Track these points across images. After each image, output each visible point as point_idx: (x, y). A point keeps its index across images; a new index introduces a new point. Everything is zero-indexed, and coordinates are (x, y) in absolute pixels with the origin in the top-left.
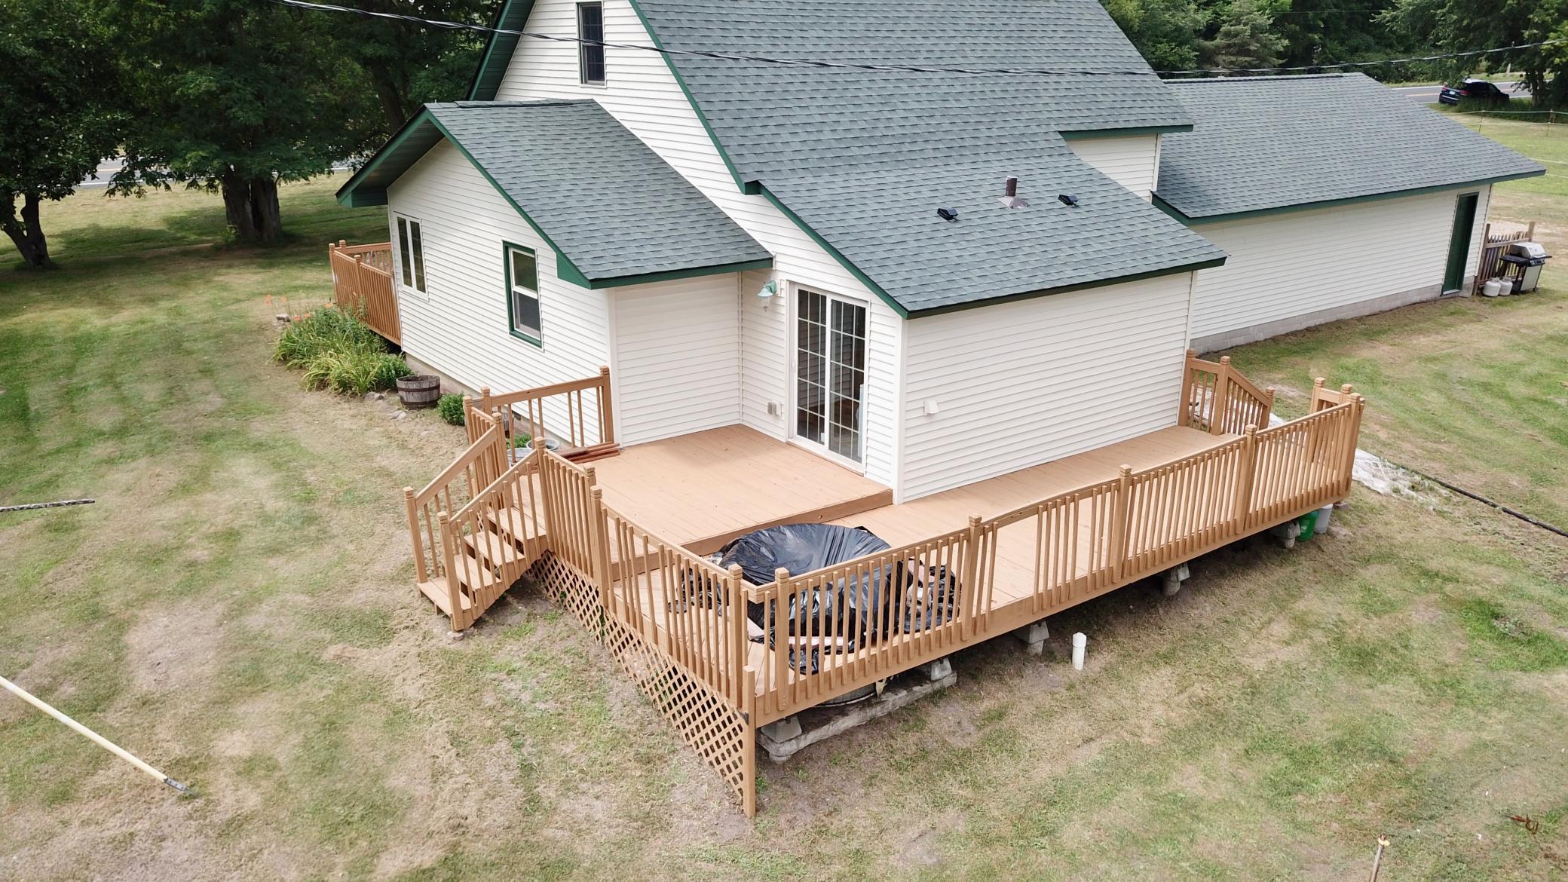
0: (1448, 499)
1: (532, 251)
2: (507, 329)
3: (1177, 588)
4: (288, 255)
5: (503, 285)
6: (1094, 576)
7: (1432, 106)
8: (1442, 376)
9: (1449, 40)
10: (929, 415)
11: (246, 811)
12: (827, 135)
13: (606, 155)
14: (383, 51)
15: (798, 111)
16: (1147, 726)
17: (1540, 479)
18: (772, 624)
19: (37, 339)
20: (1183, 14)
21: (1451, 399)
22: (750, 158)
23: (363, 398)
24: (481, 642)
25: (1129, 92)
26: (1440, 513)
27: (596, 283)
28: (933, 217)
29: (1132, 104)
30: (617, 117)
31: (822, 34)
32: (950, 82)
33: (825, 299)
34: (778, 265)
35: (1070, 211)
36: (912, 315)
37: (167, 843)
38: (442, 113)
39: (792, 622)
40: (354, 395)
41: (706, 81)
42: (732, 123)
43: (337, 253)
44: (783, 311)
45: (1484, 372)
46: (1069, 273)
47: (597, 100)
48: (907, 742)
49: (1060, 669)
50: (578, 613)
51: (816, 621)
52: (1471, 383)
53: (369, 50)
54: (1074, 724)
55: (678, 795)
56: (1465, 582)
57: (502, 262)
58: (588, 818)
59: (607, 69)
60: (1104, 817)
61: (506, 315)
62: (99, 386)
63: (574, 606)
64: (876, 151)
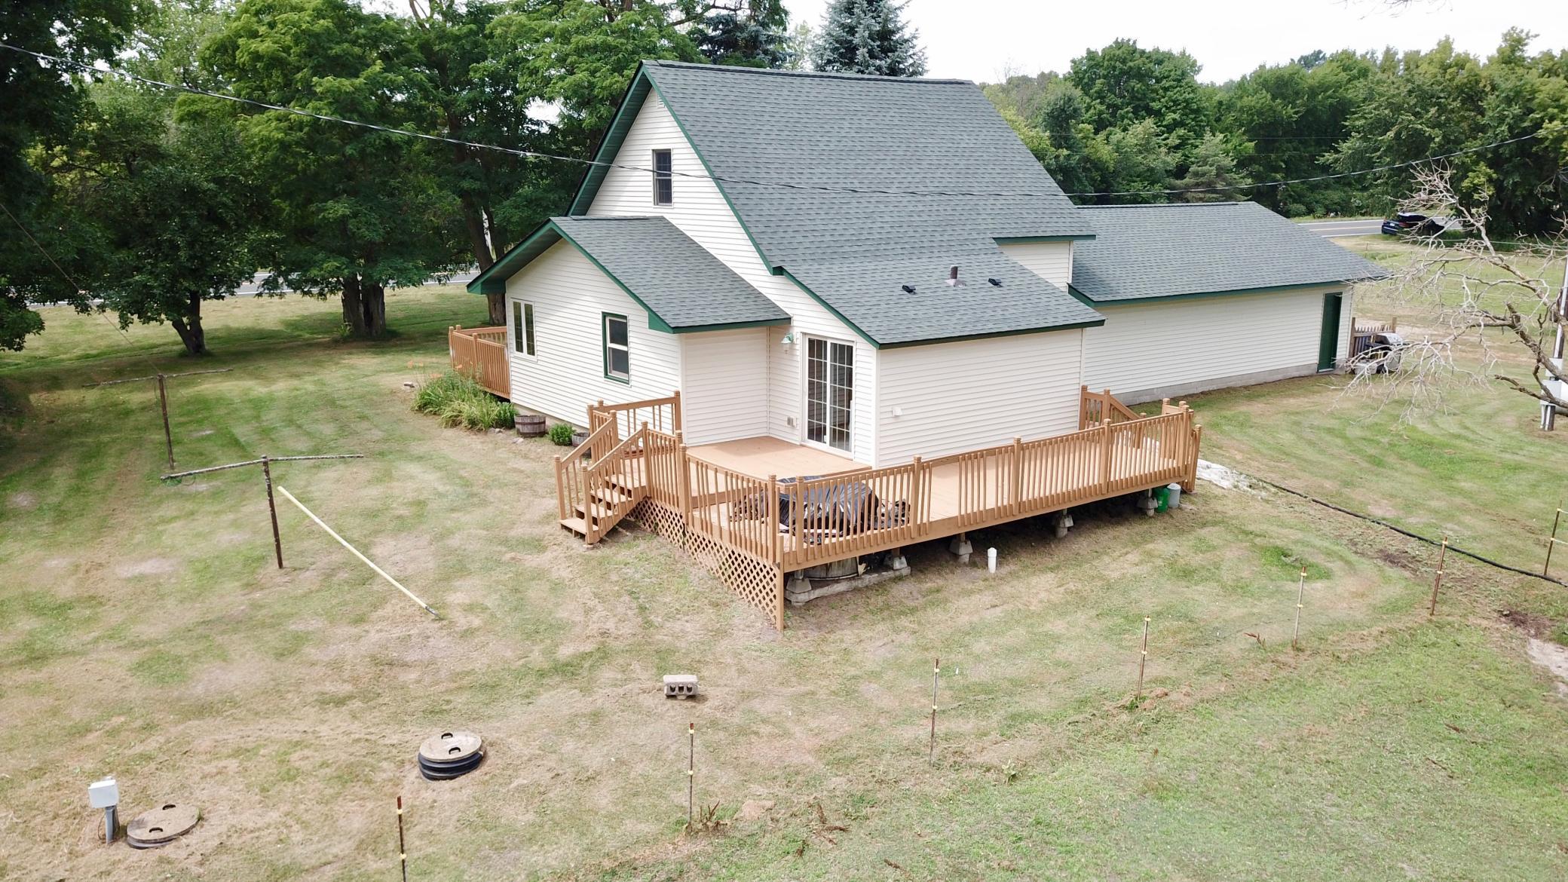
0: (1275, 494)
1: (625, 317)
2: (603, 375)
3: (1065, 532)
4: (393, 346)
5: (601, 343)
6: (999, 508)
7: (1374, 237)
8: (1297, 423)
9: (1385, 180)
10: (896, 417)
11: (474, 626)
12: (828, 238)
13: (676, 252)
14: (476, 185)
15: (808, 222)
16: (1035, 602)
17: (1346, 484)
18: (794, 523)
19: (220, 401)
20: (1154, 157)
21: (1300, 437)
22: (776, 252)
23: (486, 432)
24: (605, 551)
25: (1047, 211)
26: (1267, 501)
27: (677, 330)
28: (899, 290)
29: (1048, 220)
30: (681, 228)
31: (825, 171)
32: (914, 203)
33: (826, 342)
34: (794, 323)
35: (996, 290)
36: (882, 346)
37: (431, 639)
38: (563, 224)
39: (806, 520)
40: (480, 430)
41: (746, 202)
42: (764, 229)
43: (455, 333)
44: (798, 353)
45: (1333, 421)
46: (990, 325)
47: (666, 216)
48: (879, 600)
49: (980, 571)
50: (666, 534)
51: (820, 520)
52: (1319, 428)
53: (466, 184)
54: (987, 598)
55: (736, 621)
56: (1271, 537)
57: (600, 327)
58: (682, 631)
59: (674, 195)
60: (1001, 641)
61: (602, 364)
62: (285, 427)
63: (664, 531)
64: (861, 249)
